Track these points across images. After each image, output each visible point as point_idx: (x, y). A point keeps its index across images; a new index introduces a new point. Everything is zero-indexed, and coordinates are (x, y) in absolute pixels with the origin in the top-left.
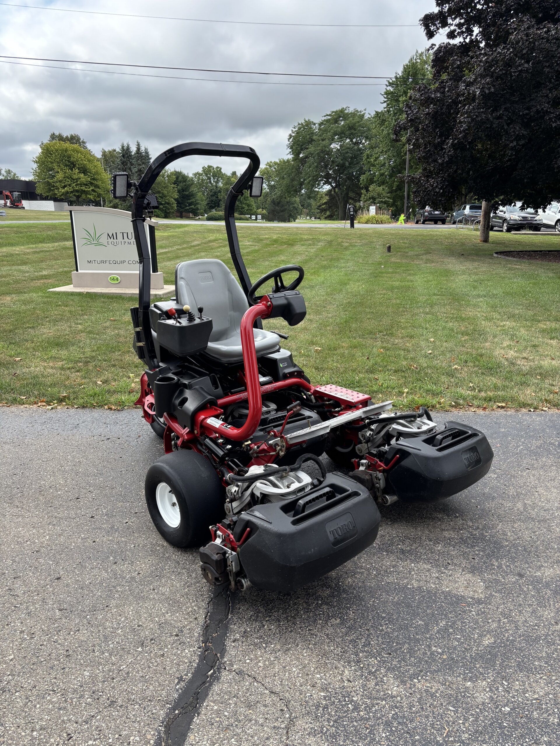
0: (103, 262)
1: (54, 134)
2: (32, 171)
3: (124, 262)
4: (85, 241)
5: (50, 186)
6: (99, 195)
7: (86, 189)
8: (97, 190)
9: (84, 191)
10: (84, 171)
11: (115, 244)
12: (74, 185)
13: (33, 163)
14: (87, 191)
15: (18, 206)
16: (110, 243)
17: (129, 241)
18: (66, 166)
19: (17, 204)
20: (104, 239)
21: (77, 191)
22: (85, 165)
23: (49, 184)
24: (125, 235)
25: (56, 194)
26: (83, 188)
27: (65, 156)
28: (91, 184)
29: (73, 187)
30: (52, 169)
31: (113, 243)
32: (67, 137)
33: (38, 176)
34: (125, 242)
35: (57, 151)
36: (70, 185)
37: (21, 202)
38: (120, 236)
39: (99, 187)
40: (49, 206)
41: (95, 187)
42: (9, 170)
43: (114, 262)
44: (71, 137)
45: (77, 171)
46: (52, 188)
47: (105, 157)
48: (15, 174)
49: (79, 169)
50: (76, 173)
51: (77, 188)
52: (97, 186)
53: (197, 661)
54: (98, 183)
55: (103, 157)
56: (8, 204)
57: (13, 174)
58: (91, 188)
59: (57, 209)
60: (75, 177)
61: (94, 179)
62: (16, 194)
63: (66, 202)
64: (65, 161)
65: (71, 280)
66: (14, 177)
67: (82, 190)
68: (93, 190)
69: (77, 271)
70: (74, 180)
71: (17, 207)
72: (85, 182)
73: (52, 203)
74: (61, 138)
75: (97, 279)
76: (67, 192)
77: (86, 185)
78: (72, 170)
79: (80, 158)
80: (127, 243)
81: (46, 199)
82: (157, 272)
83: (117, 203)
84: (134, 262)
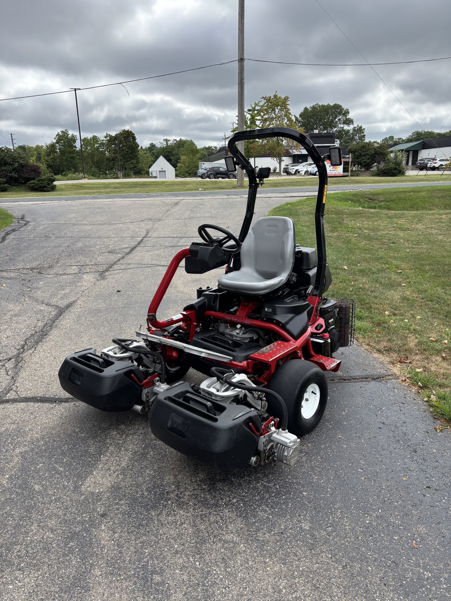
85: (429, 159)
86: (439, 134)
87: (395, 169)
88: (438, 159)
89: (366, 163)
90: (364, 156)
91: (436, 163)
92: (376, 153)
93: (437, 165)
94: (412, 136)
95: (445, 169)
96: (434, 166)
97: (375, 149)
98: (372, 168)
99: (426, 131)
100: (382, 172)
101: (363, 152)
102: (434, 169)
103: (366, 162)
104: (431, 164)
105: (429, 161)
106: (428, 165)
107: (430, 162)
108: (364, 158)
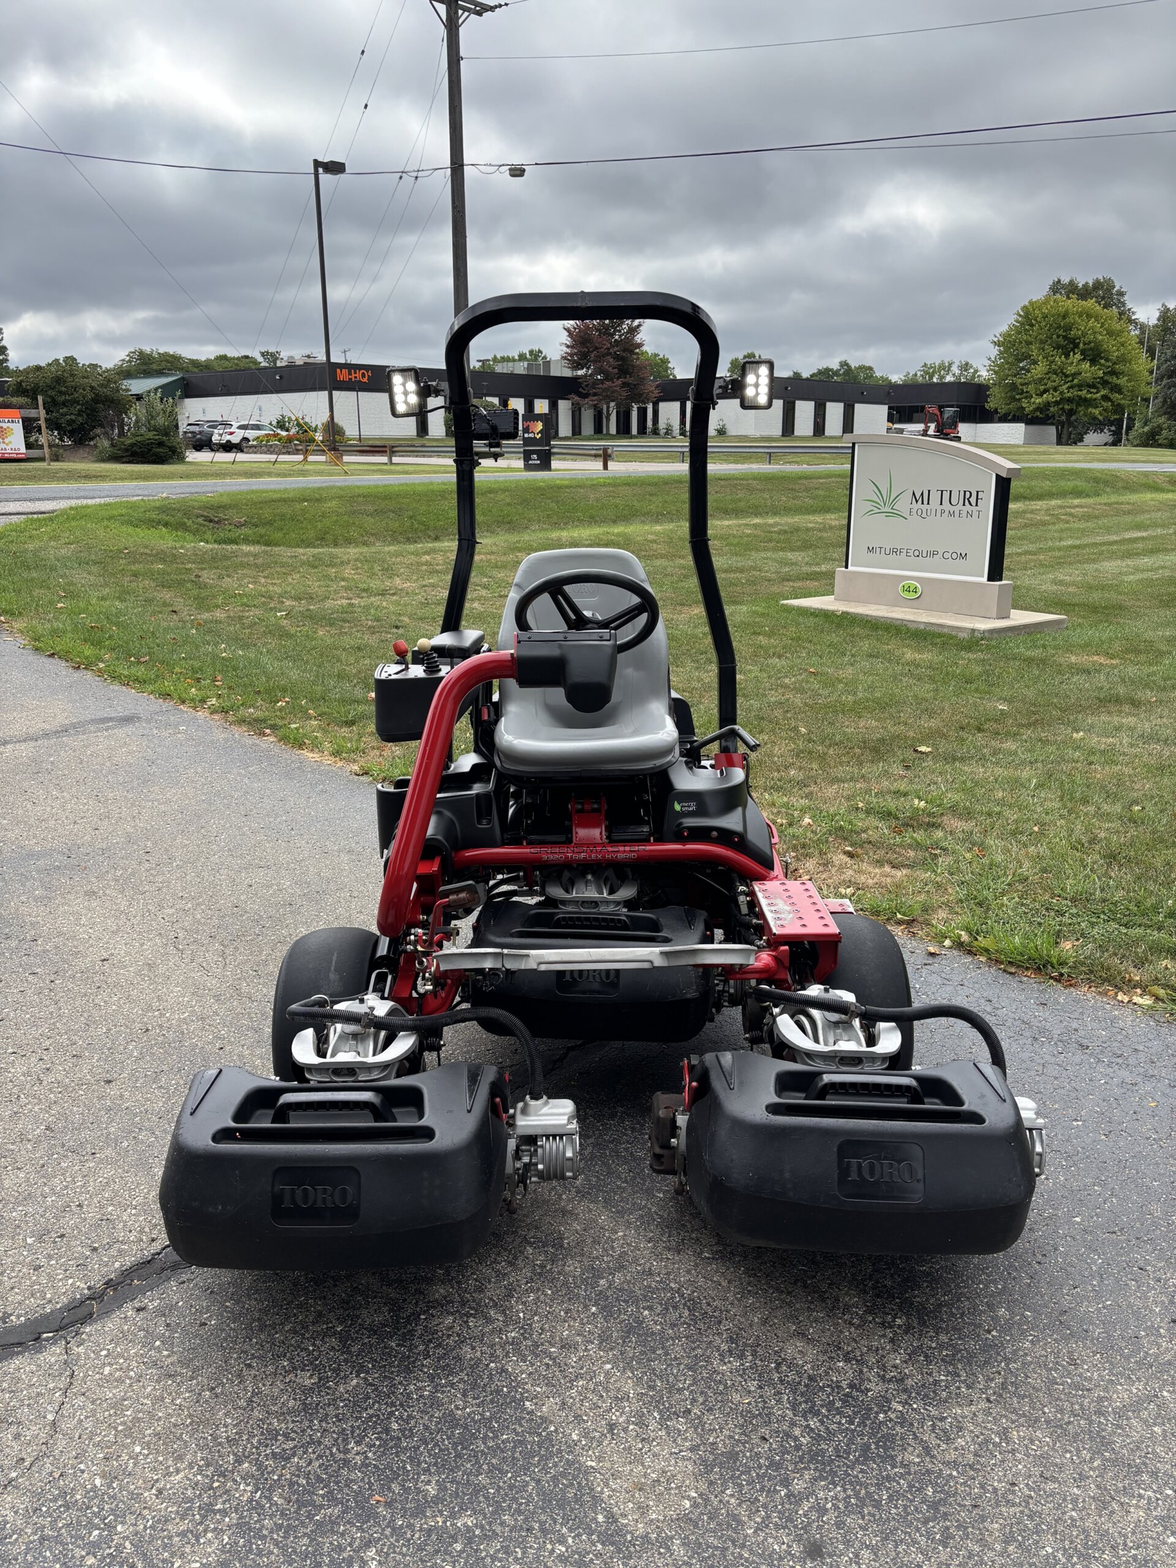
0: (895, 551)
1: (1059, 281)
2: (988, 363)
3: (934, 553)
4: (869, 506)
5: (1014, 392)
6: (1119, 409)
7: (1089, 396)
8: (1116, 396)
9: (1086, 400)
10: (1094, 355)
11: (924, 515)
12: (1064, 387)
13: (992, 345)
14: (1091, 398)
15: (948, 434)
16: (914, 511)
17: (952, 509)
18: (1058, 347)
19: (948, 431)
20: (904, 504)
21: (1069, 400)
22: (1098, 344)
23: (1013, 387)
24: (946, 495)
25: (1024, 408)
26: (1083, 393)
27: (1059, 327)
28: (1105, 383)
29: (1062, 393)
30: (1026, 357)
31: (919, 512)
32: (1086, 285)
33: (996, 372)
34: (942, 512)
35: (1045, 317)
36: (1055, 389)
37: (956, 427)
38: (935, 497)
39: (1120, 392)
40: (1013, 433)
41: (1112, 390)
42: (967, 364)
43: (917, 553)
44: (1094, 284)
45: (1078, 356)
46: (1017, 397)
47: (1164, 321)
48: (976, 371)
49: (1083, 353)
50: (1076, 364)
51: (1069, 395)
52: (1117, 389)
53: (58, 1306)
54: (1119, 382)
55: (1160, 323)
56: (931, 432)
57: (972, 371)
58: (1103, 392)
59: (1029, 440)
60: (1071, 370)
61: (1113, 373)
62: (949, 411)
63: (1052, 424)
64: (1058, 337)
65: (832, 585)
66: (973, 377)
67: (1080, 397)
68: (1105, 398)
69: (847, 567)
70: (1067, 376)
71: (946, 436)
72: (1090, 382)
73: (1021, 427)
74: (1071, 289)
75: (878, 586)
76: (1048, 404)
77: (1093, 386)
78: (1067, 356)
79: (1092, 328)
80: (947, 512)
81: (1004, 419)
82: (1001, 580)
83: (1159, 426)
84: (954, 556)
85: (214, 425)
86: (195, 363)
87: (161, 444)
88: (235, 425)
89: (75, 426)
90: (64, 404)
91: (231, 433)
92: (97, 399)
93: (235, 439)
94: (130, 361)
95: (255, 449)
96: (228, 441)
97: (92, 388)
98: (92, 439)
99: (161, 351)
100: (126, 450)
101: (61, 393)
102: (228, 447)
103: (74, 421)
104: (221, 435)
105: (215, 427)
106: (215, 439)
107: (216, 431)
108: (65, 410)
